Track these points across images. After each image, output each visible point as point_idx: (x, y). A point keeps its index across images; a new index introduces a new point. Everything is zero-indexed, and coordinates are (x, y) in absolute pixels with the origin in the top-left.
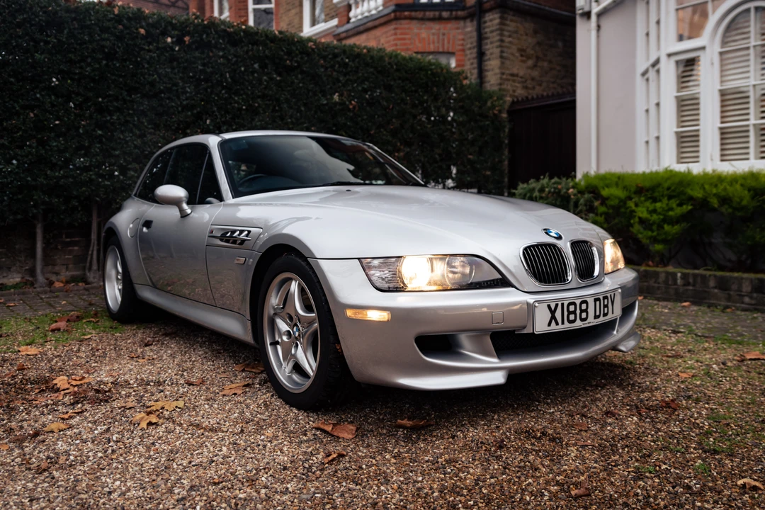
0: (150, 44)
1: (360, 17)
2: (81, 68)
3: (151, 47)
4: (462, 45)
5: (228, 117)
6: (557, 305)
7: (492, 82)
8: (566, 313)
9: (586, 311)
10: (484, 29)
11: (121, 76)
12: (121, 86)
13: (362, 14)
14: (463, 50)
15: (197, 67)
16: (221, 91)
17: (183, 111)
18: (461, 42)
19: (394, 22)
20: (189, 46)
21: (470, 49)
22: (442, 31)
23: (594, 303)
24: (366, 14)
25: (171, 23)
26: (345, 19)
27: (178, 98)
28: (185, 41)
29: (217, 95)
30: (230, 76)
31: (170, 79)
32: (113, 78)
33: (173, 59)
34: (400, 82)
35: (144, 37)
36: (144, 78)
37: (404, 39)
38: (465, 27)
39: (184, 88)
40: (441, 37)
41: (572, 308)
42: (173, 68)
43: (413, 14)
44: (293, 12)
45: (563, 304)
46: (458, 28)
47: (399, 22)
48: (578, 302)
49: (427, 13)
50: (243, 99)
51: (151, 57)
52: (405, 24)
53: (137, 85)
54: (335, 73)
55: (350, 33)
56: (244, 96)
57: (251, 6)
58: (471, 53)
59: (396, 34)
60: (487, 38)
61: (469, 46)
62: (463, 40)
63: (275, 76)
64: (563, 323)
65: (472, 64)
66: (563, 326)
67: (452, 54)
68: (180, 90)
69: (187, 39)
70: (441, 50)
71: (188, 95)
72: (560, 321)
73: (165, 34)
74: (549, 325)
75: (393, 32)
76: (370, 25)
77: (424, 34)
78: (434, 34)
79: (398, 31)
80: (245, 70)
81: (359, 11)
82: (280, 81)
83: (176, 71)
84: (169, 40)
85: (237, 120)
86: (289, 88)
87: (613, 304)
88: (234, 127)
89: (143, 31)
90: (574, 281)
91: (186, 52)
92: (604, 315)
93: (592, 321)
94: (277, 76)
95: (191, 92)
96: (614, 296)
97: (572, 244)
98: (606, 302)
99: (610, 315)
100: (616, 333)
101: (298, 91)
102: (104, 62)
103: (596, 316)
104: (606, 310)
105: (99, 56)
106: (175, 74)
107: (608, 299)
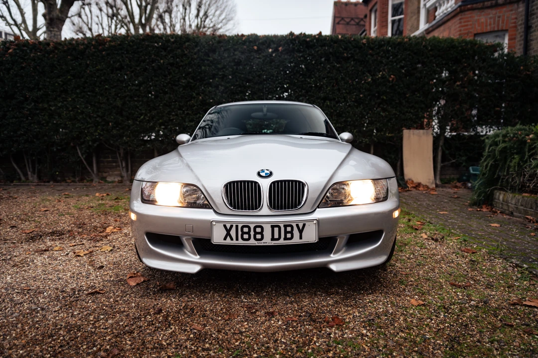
0: (260, 54)
1: (441, 14)
2: (223, 71)
3: (261, 56)
4: (515, 23)
6: (232, 226)
7: (535, 49)
8: (240, 233)
9: (261, 233)
10: (532, 7)
11: (243, 74)
13: (442, 12)
14: (516, 27)
16: (299, 77)
18: (514, 21)
19: (460, 14)
20: (281, 52)
21: (521, 24)
22: (498, 14)
23: (271, 228)
24: (445, 12)
25: (272, 41)
26: (433, 17)
27: (274, 83)
28: (279, 50)
29: (297, 79)
31: (270, 73)
32: (239, 75)
33: (272, 61)
34: (433, 58)
35: (256, 51)
37: (467, 25)
38: (518, 8)
40: (497, 19)
41: (246, 230)
42: (271, 66)
43: (474, 6)
44: (414, 18)
45: (237, 226)
46: (511, 10)
47: (463, 14)
48: (252, 226)
49: (486, 3)
50: (313, 81)
51: (259, 62)
52: (468, 14)
54: (379, 58)
55: (435, 27)
57: (390, 18)
58: (521, 28)
59: (460, 23)
60: (534, 14)
61: (520, 22)
62: (516, 18)
63: (336, 64)
64: (237, 239)
65: (521, 36)
66: (237, 242)
67: (505, 31)
68: (274, 78)
69: (280, 49)
70: (496, 29)
71: (280, 81)
72: (234, 237)
73: (269, 47)
74: (225, 239)
75: (459, 21)
76: (445, 19)
77: (483, 19)
78: (491, 18)
79: (462, 20)
80: (315, 63)
81: (441, 10)
82: (339, 67)
83: (273, 68)
84: (270, 50)
85: (309, 93)
86: (344, 71)
87: (301, 231)
88: (307, 98)
89: (256, 48)
90: (265, 210)
91: (279, 56)
92: (286, 239)
93: (267, 241)
94: (337, 64)
95: (281, 79)
96: (304, 225)
97: (274, 183)
98: (289, 229)
99: (296, 240)
100: (332, 255)
101: (351, 72)
102: (235, 67)
103: (273, 239)
104: (289, 236)
105: (233, 64)
106: (273, 70)
107: (292, 227)
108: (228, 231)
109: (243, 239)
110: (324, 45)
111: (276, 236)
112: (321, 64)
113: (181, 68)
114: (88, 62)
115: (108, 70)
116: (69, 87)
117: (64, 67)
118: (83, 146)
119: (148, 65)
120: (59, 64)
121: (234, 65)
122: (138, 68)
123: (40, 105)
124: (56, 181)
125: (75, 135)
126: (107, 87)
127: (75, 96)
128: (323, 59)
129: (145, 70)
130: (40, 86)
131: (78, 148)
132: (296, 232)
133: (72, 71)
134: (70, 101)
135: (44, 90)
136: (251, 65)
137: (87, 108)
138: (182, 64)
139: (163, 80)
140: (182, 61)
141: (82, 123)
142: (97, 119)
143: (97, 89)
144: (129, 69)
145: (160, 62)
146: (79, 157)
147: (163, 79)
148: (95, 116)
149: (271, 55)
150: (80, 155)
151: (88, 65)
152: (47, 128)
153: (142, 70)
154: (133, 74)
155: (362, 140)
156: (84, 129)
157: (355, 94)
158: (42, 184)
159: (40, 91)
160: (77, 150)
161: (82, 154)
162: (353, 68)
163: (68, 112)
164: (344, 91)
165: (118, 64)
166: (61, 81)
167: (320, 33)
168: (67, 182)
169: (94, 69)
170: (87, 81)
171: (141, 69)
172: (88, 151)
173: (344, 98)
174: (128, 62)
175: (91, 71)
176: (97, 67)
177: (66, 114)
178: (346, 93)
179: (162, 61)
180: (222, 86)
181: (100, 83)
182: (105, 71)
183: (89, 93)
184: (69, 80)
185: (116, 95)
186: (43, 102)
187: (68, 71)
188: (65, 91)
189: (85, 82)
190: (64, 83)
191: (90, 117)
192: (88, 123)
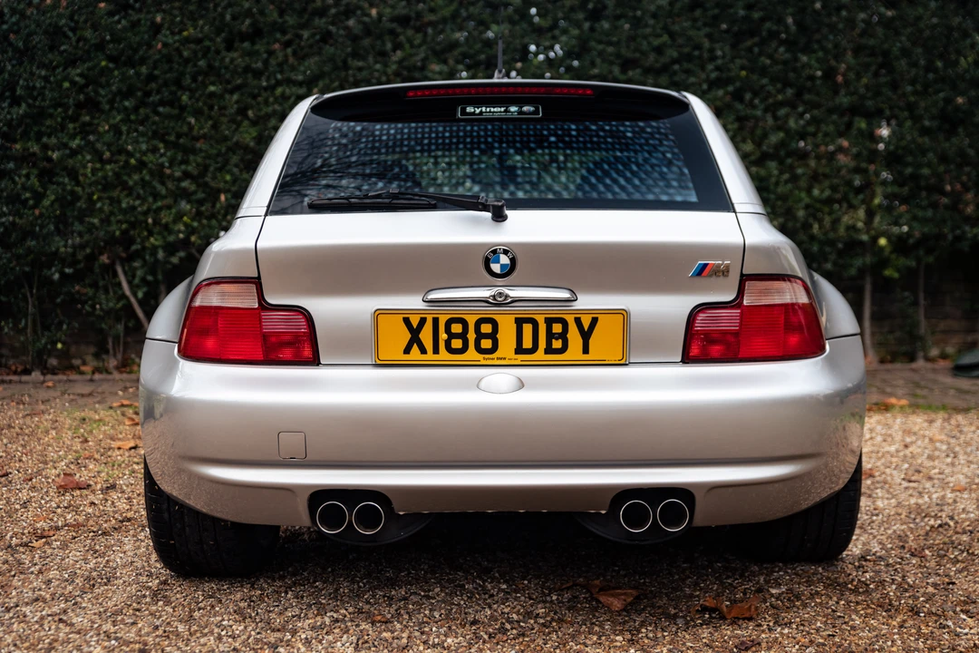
5: (790, 92)
11: (610, 43)
12: (612, 58)
15: (736, 13)
16: (776, 50)
17: (710, 89)
27: (703, 68)
29: (770, 57)
30: (795, 21)
31: (690, 39)
32: (600, 47)
36: (649, 43)
39: (712, 50)
42: (695, 20)
50: (818, 60)
53: (637, 55)
56: (820, 54)
68: (706, 55)
71: (719, 62)
80: (823, 7)
82: (893, 18)
83: (700, 24)
85: (807, 97)
86: (909, 30)
88: (801, 109)
94: (887, 8)
95: (723, 57)
101: (927, 33)
102: (587, 25)
105: (581, 16)
106: (699, 29)
113: (430, 31)
114: (158, 19)
115: (219, 40)
116: (102, 92)
117: (88, 34)
118: (136, 264)
119: (333, 24)
120: (73, 24)
121: (586, 19)
122: (306, 34)
123: (18, 146)
124: (46, 370)
125: (118, 233)
126: (212, 88)
127: (119, 118)
129: (326, 37)
130: (19, 92)
131: (119, 270)
133: (111, 46)
134: (108, 131)
135: (30, 101)
136: (635, 17)
137: (154, 150)
138: (432, 17)
139: (378, 66)
140: (432, 10)
141: (138, 197)
142: (185, 184)
143: (184, 98)
144: (278, 36)
145: (369, 15)
146: (124, 296)
147: (376, 62)
148: (178, 174)
150: (128, 292)
151: (156, 29)
152: (37, 212)
153: (318, 37)
154: (289, 51)
155: (964, 233)
156: (146, 213)
157: (942, 95)
158: (15, 378)
159: (19, 105)
160: (115, 274)
161: (133, 288)
162: (935, 20)
163: (98, 166)
164: (909, 88)
165: (248, 22)
166: (81, 75)
168: (82, 373)
169: (177, 38)
170: (156, 72)
171: (313, 35)
172: (150, 278)
173: (911, 107)
174: (275, 15)
175: (165, 45)
176: (185, 33)
177: (94, 171)
178: (915, 93)
179: (374, 12)
181: (194, 80)
182: (207, 43)
183: (161, 109)
184: (103, 71)
185: (242, 111)
186: (25, 136)
187: (100, 46)
188: (92, 105)
189: (151, 78)
190: (90, 80)
191: (162, 178)
192: (156, 196)
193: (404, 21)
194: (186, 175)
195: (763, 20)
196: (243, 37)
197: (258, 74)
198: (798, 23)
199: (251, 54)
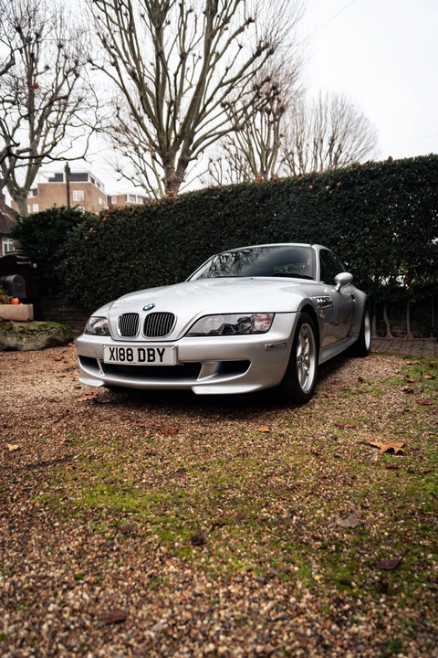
0: (316, 193)
3: (317, 195)
6: (114, 349)
8: (119, 354)
11: (297, 217)
15: (344, 201)
16: (360, 214)
20: (340, 188)
23: (138, 351)
25: (331, 177)
28: (337, 186)
29: (358, 216)
31: (326, 212)
32: (293, 218)
33: (329, 199)
35: (312, 191)
36: (311, 215)
39: (335, 216)
41: (122, 352)
45: (117, 349)
48: (126, 349)
51: (315, 201)
64: (117, 359)
66: (117, 361)
69: (339, 184)
72: (115, 358)
73: (326, 184)
74: (110, 359)
84: (328, 187)
87: (161, 355)
89: (311, 187)
90: (141, 336)
91: (338, 193)
92: (149, 360)
93: (136, 362)
96: (164, 350)
97: (151, 314)
98: (151, 352)
99: (157, 362)
100: (198, 380)
103: (140, 360)
104: (151, 358)
107: (153, 350)
108: (112, 352)
109: (121, 360)
110: (392, 173)
111: (142, 358)
112: (388, 195)
114: (159, 222)
116: (144, 246)
117: (140, 228)
119: (207, 218)
120: (137, 226)
122: (199, 223)
123: (124, 264)
126: (173, 243)
127: (148, 254)
128: (390, 190)
129: (205, 223)
130: (124, 247)
132: (157, 355)
133: (147, 232)
134: (145, 258)
135: (126, 250)
137: (158, 264)
138: (238, 213)
139: (220, 232)
140: (238, 211)
143: (165, 246)
144: (191, 224)
145: (218, 215)
149: (328, 193)
151: (159, 225)
159: (124, 252)
163: (143, 269)
165: (182, 220)
166: (139, 241)
167: (390, 158)
169: (164, 227)
171: (201, 223)
174: (190, 217)
175: (160, 230)
176: (166, 226)
179: (219, 213)
180: (276, 232)
181: (168, 240)
182: (171, 228)
183: (159, 250)
184: (145, 239)
185: (181, 250)
186: (125, 261)
187: (144, 232)
188: (141, 250)
189: (157, 240)
190: (141, 243)
191: (160, 272)
192: (159, 278)
193: (228, 215)
194: (166, 271)
195: (355, 203)
196: (181, 225)
197: (185, 237)
198: (369, 202)
199: (183, 231)
